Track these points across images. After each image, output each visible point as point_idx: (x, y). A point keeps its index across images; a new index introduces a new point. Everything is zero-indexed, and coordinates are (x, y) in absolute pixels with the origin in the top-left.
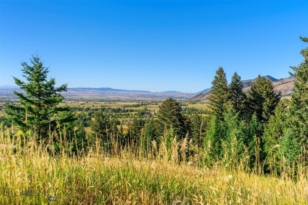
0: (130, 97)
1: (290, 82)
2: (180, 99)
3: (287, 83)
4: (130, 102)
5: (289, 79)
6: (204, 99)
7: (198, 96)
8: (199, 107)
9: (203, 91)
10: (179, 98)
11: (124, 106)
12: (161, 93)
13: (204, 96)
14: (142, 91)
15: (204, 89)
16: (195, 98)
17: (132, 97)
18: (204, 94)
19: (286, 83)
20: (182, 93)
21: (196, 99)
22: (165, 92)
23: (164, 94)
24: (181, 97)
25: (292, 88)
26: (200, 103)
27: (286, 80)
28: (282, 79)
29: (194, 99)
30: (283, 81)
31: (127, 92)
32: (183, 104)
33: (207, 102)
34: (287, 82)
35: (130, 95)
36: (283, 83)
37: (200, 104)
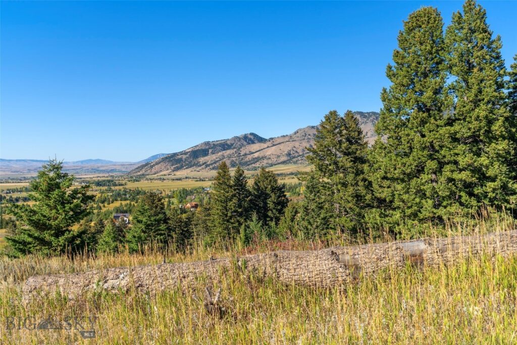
0: (14, 172)
1: (283, 143)
2: (111, 174)
3: (279, 145)
4: (16, 183)
5: (282, 138)
6: (153, 172)
7: (143, 168)
8: (147, 187)
9: (150, 159)
10: (108, 172)
11: (8, 190)
12: (74, 163)
13: (152, 167)
14: (37, 161)
15: (151, 155)
16: (137, 170)
17: (17, 172)
18: (152, 164)
19: (277, 144)
20: (112, 162)
21: (139, 174)
22: (82, 162)
23: (80, 164)
24: (112, 170)
25: (286, 152)
26: (147, 179)
27: (277, 139)
28: (272, 139)
29: (135, 173)
30: (273, 142)
31: (7, 163)
32: (117, 182)
33: (159, 177)
34: (280, 143)
35: (13, 170)
36: (274, 145)
37: (146, 182)
